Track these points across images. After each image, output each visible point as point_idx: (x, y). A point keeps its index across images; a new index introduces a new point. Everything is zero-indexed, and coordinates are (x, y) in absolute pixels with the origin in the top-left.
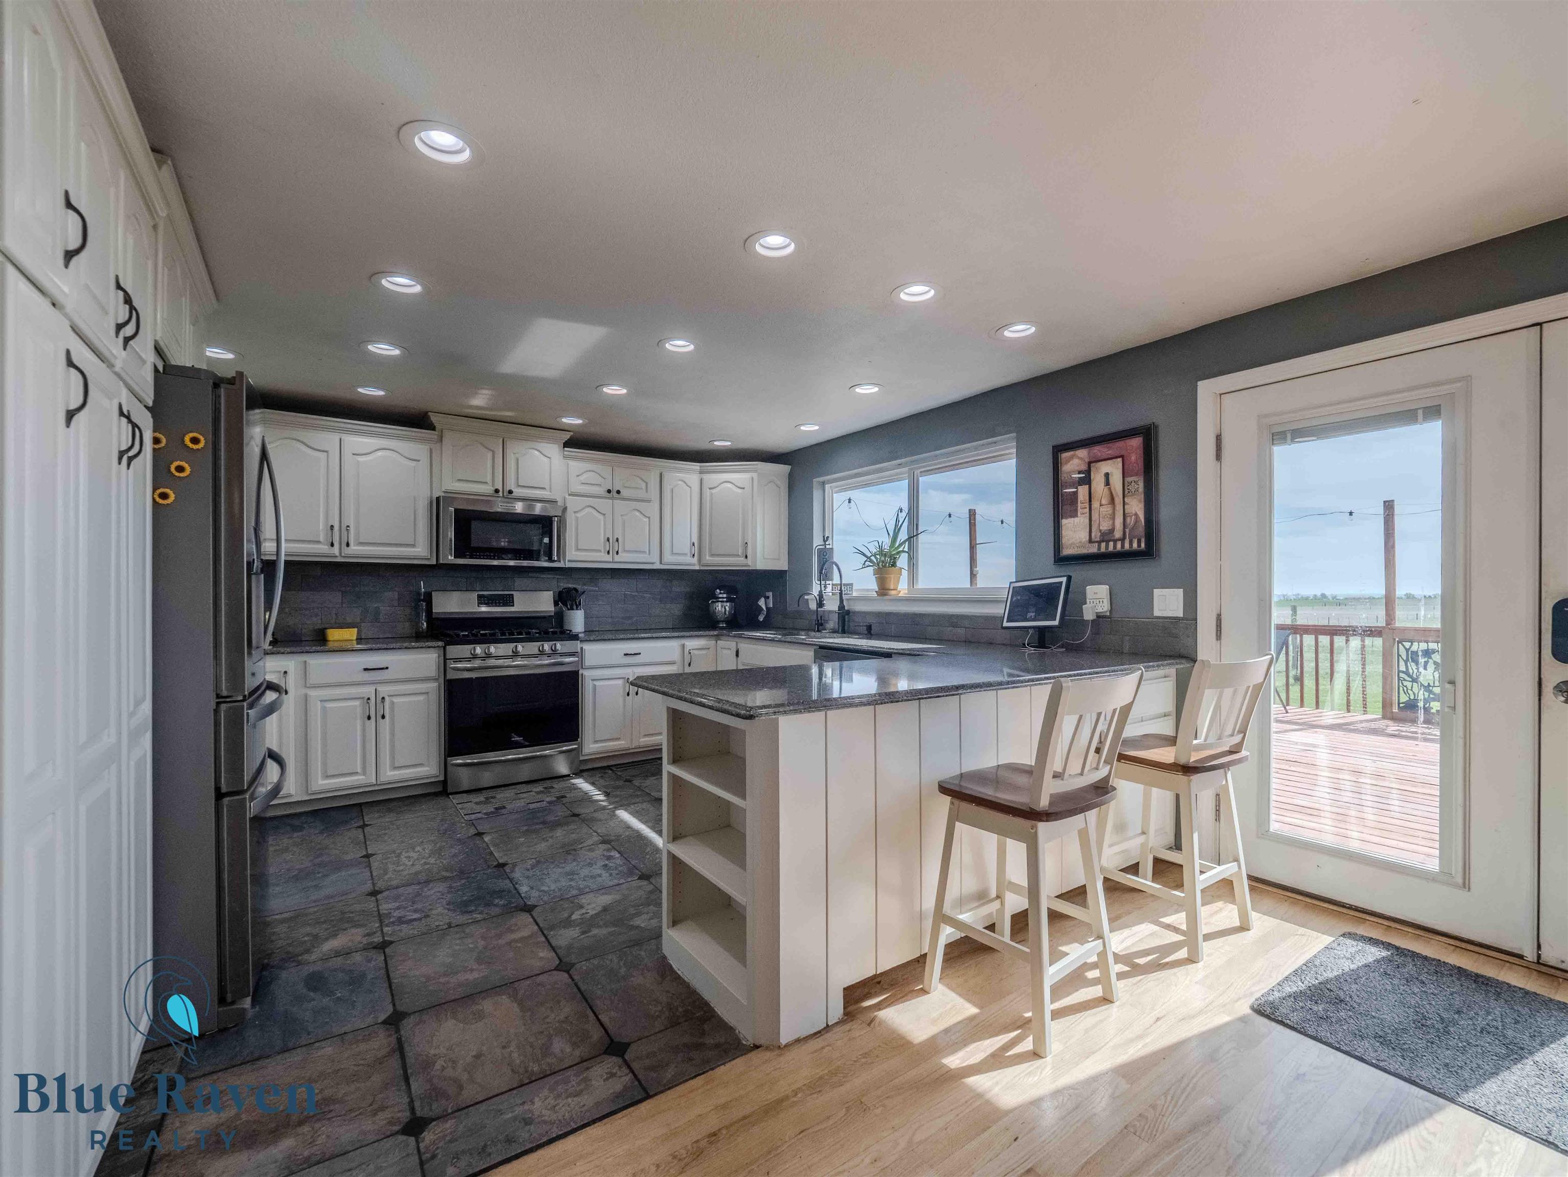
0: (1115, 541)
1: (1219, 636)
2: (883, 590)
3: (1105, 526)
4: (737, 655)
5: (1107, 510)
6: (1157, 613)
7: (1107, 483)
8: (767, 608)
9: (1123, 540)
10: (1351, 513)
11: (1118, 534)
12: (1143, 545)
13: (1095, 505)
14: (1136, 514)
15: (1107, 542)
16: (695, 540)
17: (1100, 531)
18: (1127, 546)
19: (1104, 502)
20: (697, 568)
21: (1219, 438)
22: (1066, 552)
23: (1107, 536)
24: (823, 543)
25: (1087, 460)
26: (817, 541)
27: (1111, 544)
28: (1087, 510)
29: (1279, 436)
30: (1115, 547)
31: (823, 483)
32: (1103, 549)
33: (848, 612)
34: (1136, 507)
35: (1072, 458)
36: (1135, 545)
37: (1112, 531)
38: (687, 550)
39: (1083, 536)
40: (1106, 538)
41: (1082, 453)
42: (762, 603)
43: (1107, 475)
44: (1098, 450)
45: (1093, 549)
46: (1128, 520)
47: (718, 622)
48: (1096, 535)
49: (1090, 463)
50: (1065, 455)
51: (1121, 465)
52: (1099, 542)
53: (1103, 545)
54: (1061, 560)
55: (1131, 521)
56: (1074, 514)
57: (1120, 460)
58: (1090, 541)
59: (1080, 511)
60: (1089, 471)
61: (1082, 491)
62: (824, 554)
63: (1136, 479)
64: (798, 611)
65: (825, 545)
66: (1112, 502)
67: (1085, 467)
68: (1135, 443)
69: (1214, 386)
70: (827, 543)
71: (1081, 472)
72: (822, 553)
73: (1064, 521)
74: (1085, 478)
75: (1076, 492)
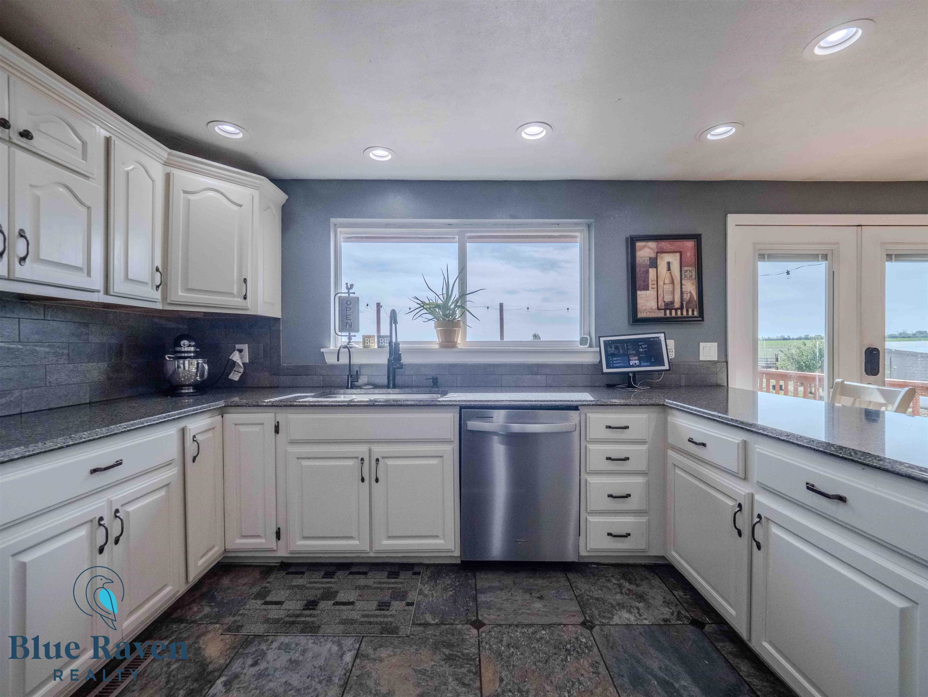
0: (676, 310)
2: (449, 342)
3: (668, 298)
4: (277, 431)
5: (668, 287)
6: (702, 358)
7: (669, 269)
8: (243, 364)
9: (681, 308)
11: (677, 305)
12: (696, 313)
13: (661, 283)
14: (690, 292)
15: (671, 310)
16: (158, 263)
17: (664, 302)
18: (685, 313)
19: (667, 282)
20: (159, 306)
22: (640, 315)
23: (669, 306)
24: (347, 291)
25: (656, 251)
26: (336, 288)
27: (673, 312)
28: (655, 286)
29: (762, 257)
30: (676, 313)
32: (668, 315)
33: (402, 365)
34: (690, 288)
35: (644, 247)
36: (690, 313)
37: (672, 303)
38: (146, 278)
39: (653, 304)
40: (669, 307)
41: (652, 245)
42: (236, 357)
43: (669, 263)
44: (665, 245)
45: (661, 314)
46: (685, 296)
47: (182, 386)
48: (662, 305)
49: (657, 253)
50: (639, 244)
51: (678, 258)
52: (665, 310)
53: (668, 312)
54: (637, 321)
55: (687, 297)
56: (646, 288)
57: (678, 254)
58: (658, 309)
59: (650, 286)
60: (656, 258)
61: (652, 272)
62: (349, 303)
63: (690, 268)
64: (303, 367)
65: (349, 293)
66: (673, 282)
67: (653, 255)
68: (690, 244)
69: (732, 219)
70: (351, 291)
71: (650, 258)
72: (345, 302)
73: (639, 293)
74: (654, 263)
75: (647, 272)
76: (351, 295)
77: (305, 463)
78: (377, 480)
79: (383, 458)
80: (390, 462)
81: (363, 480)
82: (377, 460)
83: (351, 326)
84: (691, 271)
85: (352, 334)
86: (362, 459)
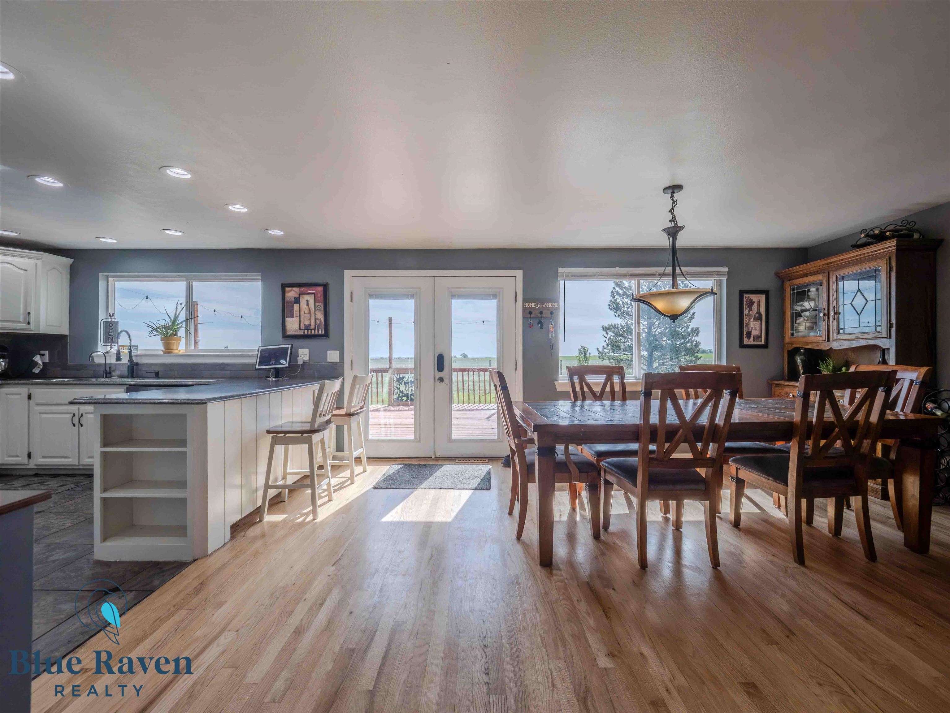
0: (311, 330)
1: (352, 369)
2: (168, 350)
3: (307, 323)
4: (29, 398)
5: (307, 316)
6: (329, 360)
7: (308, 304)
8: (43, 363)
9: (315, 329)
10: (378, 321)
11: (312, 327)
12: (323, 332)
13: (302, 313)
14: (320, 319)
15: (308, 330)
17: (305, 325)
18: (316, 332)
19: (306, 312)
21: (351, 293)
22: (288, 333)
23: (307, 327)
24: (109, 318)
25: (298, 293)
26: (102, 316)
27: (310, 331)
28: (299, 315)
29: (371, 296)
30: (311, 332)
31: (107, 277)
32: (306, 333)
33: (137, 364)
34: (320, 316)
35: (291, 290)
36: (320, 332)
37: (310, 325)
39: (297, 326)
40: (308, 328)
41: (296, 289)
42: (36, 359)
43: (307, 301)
44: (303, 289)
45: (302, 333)
46: (317, 321)
48: (302, 326)
49: (300, 294)
50: (287, 289)
51: (313, 298)
52: (304, 330)
53: (306, 331)
54: (286, 337)
55: (318, 322)
56: (292, 316)
57: (313, 295)
58: (300, 329)
59: (295, 315)
60: (299, 298)
61: (296, 306)
62: (111, 325)
63: (320, 304)
64: (81, 364)
65: (111, 319)
66: (310, 313)
67: (297, 296)
68: (321, 289)
69: (348, 273)
70: (113, 318)
71: (295, 298)
72: (108, 324)
73: (287, 319)
74: (297, 301)
75: (293, 306)
76: (113, 320)
77: (42, 416)
78: (82, 426)
79: (86, 413)
81: (74, 425)
82: (82, 414)
83: (112, 340)
84: (321, 306)
85: (113, 344)
86: (74, 415)
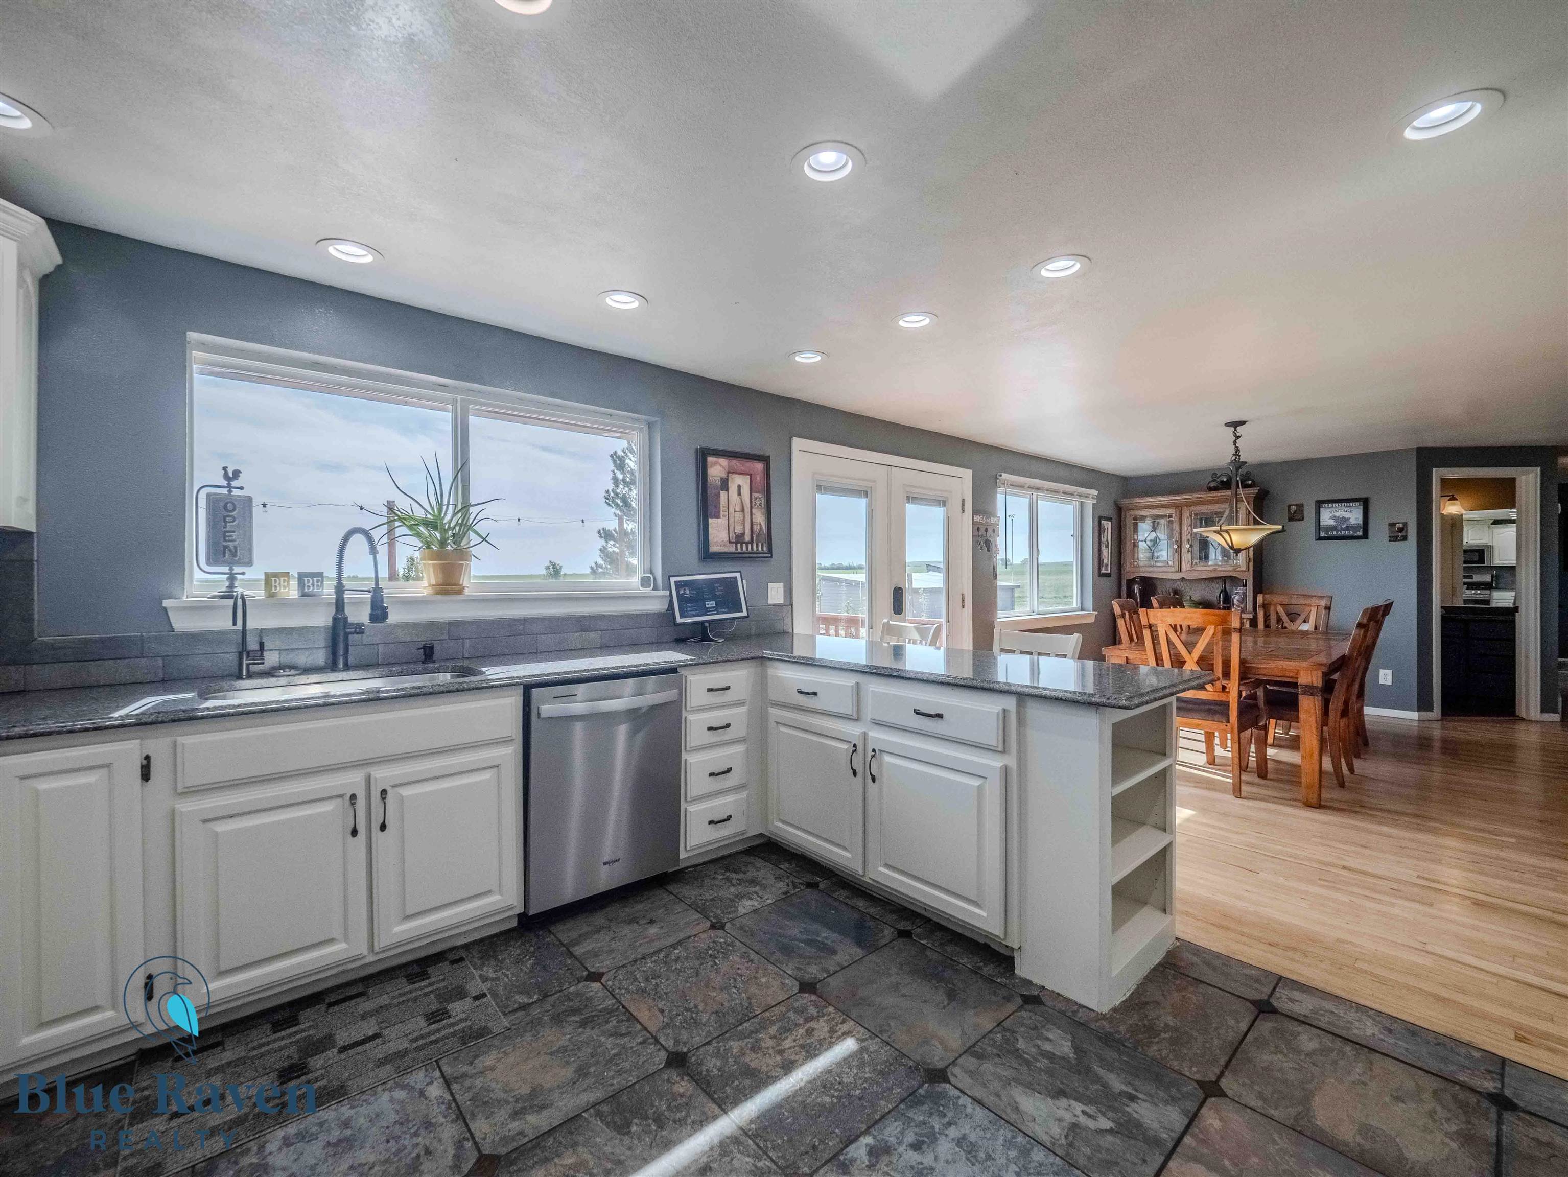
0: (747, 543)
3: (738, 530)
5: (739, 516)
6: (770, 602)
7: (740, 494)
9: (752, 542)
11: (747, 538)
12: (765, 549)
13: (732, 510)
14: (760, 524)
15: (741, 544)
17: (735, 533)
18: (755, 548)
19: (737, 509)
22: (713, 549)
23: (739, 539)
24: (225, 483)
25: (727, 470)
27: (744, 546)
28: (726, 513)
29: (820, 488)
30: (747, 548)
32: (739, 549)
34: (760, 518)
35: (716, 463)
36: (760, 548)
37: (743, 534)
39: (724, 536)
41: (723, 462)
43: (739, 487)
44: (736, 463)
45: (732, 549)
46: (755, 527)
48: (733, 537)
49: (729, 472)
50: (710, 459)
51: (749, 481)
52: (736, 543)
53: (739, 545)
54: (708, 556)
55: (756, 528)
56: (717, 516)
57: (748, 477)
58: (730, 542)
59: (722, 513)
60: (727, 479)
61: (723, 494)
62: (230, 506)
63: (760, 495)
65: (229, 486)
66: (743, 510)
67: (724, 475)
68: (759, 466)
69: (798, 443)
70: (234, 483)
71: (722, 479)
72: (222, 504)
73: (710, 520)
74: (724, 484)
75: (718, 495)
76: (235, 492)
77: (221, 827)
78: (383, 827)
79: (394, 786)
80: (406, 792)
81: (354, 832)
82: (384, 792)
83: (234, 554)
84: (760, 498)
85: (237, 569)
86: (353, 797)
